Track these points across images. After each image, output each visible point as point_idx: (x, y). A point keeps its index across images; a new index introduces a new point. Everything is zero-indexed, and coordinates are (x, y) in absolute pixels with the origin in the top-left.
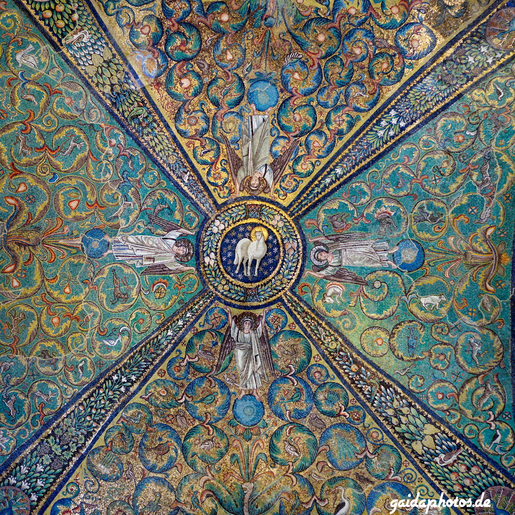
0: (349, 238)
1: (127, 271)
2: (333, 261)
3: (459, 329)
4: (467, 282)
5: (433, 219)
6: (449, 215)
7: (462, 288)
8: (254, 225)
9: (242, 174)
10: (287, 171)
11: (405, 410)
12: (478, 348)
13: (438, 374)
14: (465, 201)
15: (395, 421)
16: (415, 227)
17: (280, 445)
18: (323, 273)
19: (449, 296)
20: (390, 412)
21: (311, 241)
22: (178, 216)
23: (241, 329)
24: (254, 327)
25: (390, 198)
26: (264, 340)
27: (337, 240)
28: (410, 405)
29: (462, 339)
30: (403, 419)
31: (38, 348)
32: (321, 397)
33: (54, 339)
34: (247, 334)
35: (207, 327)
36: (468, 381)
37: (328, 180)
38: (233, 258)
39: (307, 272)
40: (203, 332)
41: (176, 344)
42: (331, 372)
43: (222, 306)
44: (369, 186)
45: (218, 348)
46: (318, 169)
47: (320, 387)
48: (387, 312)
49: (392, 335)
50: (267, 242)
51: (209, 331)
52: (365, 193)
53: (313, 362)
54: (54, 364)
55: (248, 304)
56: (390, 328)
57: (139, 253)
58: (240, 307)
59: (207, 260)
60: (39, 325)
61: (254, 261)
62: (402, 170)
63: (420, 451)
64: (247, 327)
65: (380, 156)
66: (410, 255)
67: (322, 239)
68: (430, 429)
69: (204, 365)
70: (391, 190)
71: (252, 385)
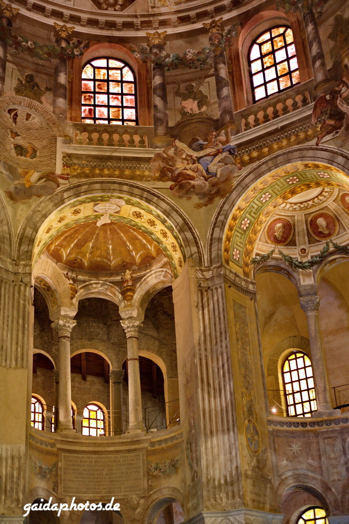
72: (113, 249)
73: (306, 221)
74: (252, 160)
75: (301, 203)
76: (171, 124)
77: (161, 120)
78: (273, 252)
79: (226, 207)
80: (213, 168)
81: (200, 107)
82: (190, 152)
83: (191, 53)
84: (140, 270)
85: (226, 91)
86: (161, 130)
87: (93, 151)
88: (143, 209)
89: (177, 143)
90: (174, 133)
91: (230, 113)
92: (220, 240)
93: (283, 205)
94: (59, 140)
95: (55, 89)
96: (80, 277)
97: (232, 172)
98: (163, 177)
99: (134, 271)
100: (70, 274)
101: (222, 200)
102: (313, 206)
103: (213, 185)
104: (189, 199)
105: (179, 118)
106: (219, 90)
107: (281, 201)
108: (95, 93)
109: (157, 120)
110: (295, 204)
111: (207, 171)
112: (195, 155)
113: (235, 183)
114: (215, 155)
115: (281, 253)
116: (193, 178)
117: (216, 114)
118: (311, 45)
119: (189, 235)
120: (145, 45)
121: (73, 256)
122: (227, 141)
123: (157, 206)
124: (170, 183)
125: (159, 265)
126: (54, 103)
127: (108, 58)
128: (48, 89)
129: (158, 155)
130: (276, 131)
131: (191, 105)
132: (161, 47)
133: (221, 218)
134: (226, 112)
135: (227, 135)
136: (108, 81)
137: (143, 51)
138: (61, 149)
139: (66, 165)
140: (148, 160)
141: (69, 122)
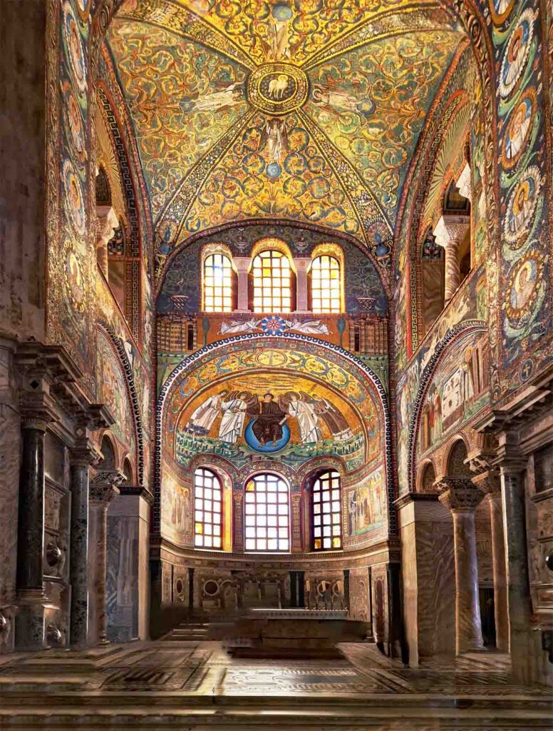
0: (335, 90)
1: (206, 114)
2: (325, 100)
3: (386, 146)
4: (397, 124)
5: (384, 90)
6: (394, 89)
7: (393, 127)
8: (279, 74)
9: (270, 52)
10: (299, 50)
11: (352, 176)
12: (394, 156)
13: (370, 164)
14: (406, 83)
15: (346, 179)
16: (373, 93)
17: (288, 186)
18: (319, 104)
19: (384, 130)
20: (344, 175)
21: (314, 84)
22: (232, 77)
23: (272, 128)
24: (279, 128)
25: (361, 73)
26: (284, 134)
27: (328, 88)
28: (354, 174)
29: (386, 151)
30: (350, 180)
31: (167, 154)
32: (311, 163)
33: (174, 148)
34: (275, 131)
35: (253, 126)
36: (384, 171)
37: (326, 54)
38: (268, 89)
39: (310, 101)
40: (252, 129)
41: (237, 136)
42: (318, 151)
43: (262, 114)
44: (351, 62)
45: (259, 137)
46: (319, 49)
47: (312, 158)
48: (350, 131)
49: (351, 142)
50: (288, 81)
51: (255, 128)
52: (347, 66)
53: (309, 145)
54: (176, 159)
55: (276, 113)
56: (351, 139)
57: (212, 103)
58: (271, 115)
59: (252, 94)
60: (165, 144)
61: (280, 90)
62: (372, 58)
63: (354, 196)
64: (275, 126)
65: (360, 47)
66: (367, 107)
67: (319, 85)
68: (360, 188)
69: (252, 147)
70: (363, 68)
71: (276, 158)
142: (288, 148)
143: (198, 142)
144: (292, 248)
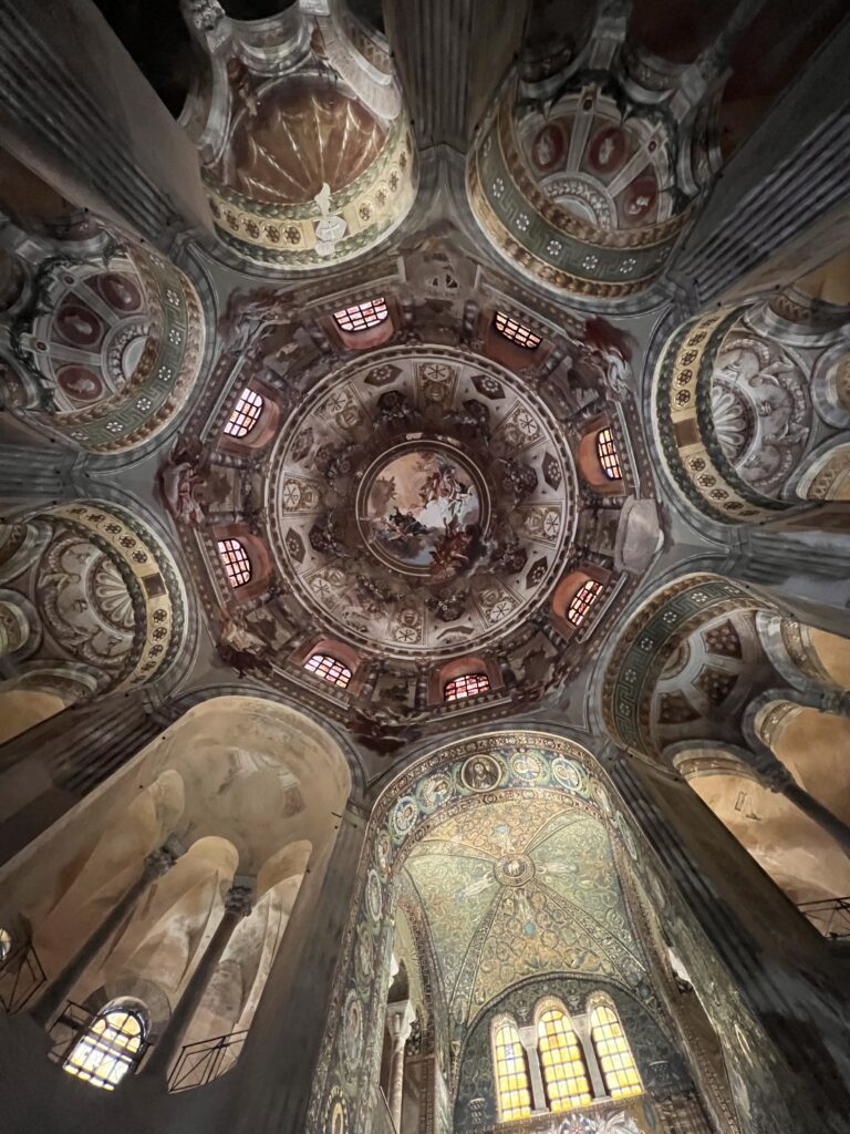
3: (599, 891)
4: (598, 875)
5: (578, 856)
6: (584, 854)
8: (512, 861)
10: (518, 845)
12: (609, 898)
13: (595, 907)
14: (589, 849)
16: (572, 859)
17: (545, 939)
19: (592, 879)
22: (485, 869)
24: (523, 894)
25: (559, 849)
27: (544, 862)
28: (588, 918)
29: (602, 895)
30: (588, 924)
31: (452, 934)
32: (555, 916)
33: (456, 929)
36: (608, 911)
37: (534, 844)
38: (508, 871)
39: (536, 872)
41: (497, 907)
42: (556, 905)
43: (510, 888)
45: (513, 904)
46: (529, 842)
47: (553, 912)
48: (570, 886)
49: (574, 894)
50: (519, 863)
51: (508, 899)
52: (550, 847)
53: (548, 902)
55: (519, 885)
56: (573, 891)
58: (516, 887)
59: (499, 877)
60: (450, 926)
61: (516, 870)
62: (561, 839)
63: (597, 938)
64: (520, 894)
65: (551, 836)
67: (538, 861)
68: (598, 929)
69: (510, 913)
70: (559, 846)
71: (528, 918)
72: (291, 145)
73: (102, 319)
74: (218, 366)
75: (129, 341)
76: (301, 329)
77: (310, 326)
78: (106, 264)
79: (212, 315)
80: (246, 327)
81: (283, 353)
82: (272, 322)
83: (307, 374)
84: (241, 127)
85: (269, 377)
86: (308, 322)
87: (368, 285)
88: (294, 253)
89: (288, 322)
90: (295, 325)
91: (256, 371)
92: (195, 283)
93: (146, 330)
94: (404, 280)
95: (413, 309)
96: (315, 74)
97: (227, 342)
98: (290, 296)
99: (247, 117)
100: (332, 78)
101: (219, 315)
102: (113, 344)
103: (235, 316)
104: (251, 291)
105: (296, 336)
106: (273, 372)
107: (155, 336)
108: (373, 307)
109: (315, 324)
110: (133, 337)
111: (248, 321)
112: (267, 323)
113: (219, 339)
114: (250, 337)
115: (93, 264)
116: (257, 307)
117: (267, 361)
118: (232, 458)
119: (231, 262)
120: (345, 358)
121: (338, 114)
122: (246, 356)
123: (283, 272)
124: (279, 293)
125: (226, 158)
126: (414, 301)
127: (368, 328)
128: (421, 307)
129: (302, 306)
130: (214, 403)
131: (289, 349)
132: (332, 363)
133: (209, 302)
134: (261, 368)
135: (250, 358)
136: (363, 317)
137: (345, 353)
138: (401, 275)
139: (395, 265)
140: (310, 299)
141: (397, 294)
142: (533, 907)
143: (472, 919)
144: (567, 1004)
